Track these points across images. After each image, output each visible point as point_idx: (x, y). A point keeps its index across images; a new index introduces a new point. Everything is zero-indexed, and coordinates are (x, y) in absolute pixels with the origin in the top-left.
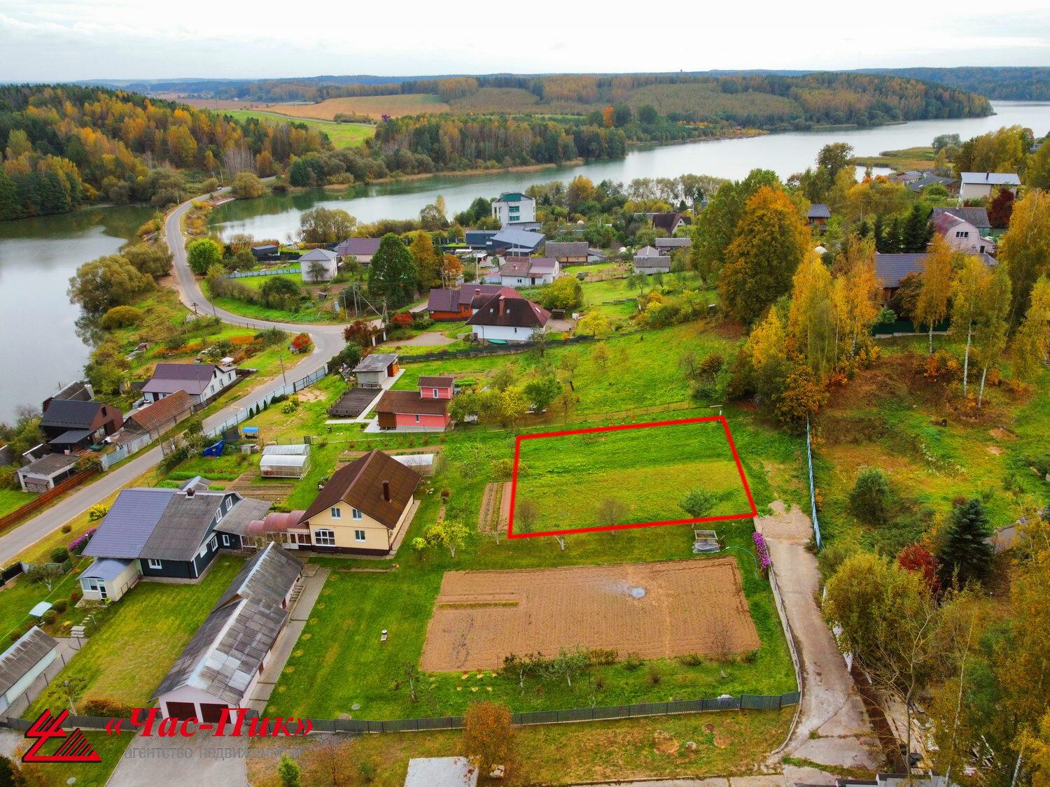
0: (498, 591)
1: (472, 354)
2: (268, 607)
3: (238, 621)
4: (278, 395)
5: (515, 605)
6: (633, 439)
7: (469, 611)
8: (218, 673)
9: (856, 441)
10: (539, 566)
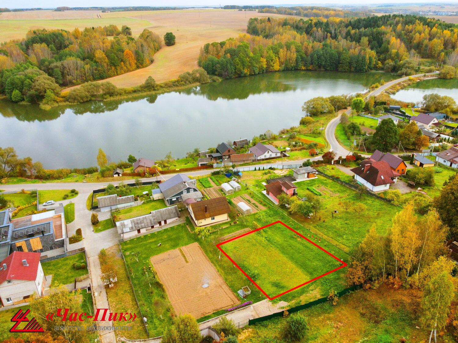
0: (192, 256)
1: (344, 184)
2: (154, 220)
3: (143, 218)
4: (272, 167)
5: (187, 262)
6: (306, 247)
7: (180, 254)
8: (124, 225)
9: (363, 315)
10: (210, 259)
